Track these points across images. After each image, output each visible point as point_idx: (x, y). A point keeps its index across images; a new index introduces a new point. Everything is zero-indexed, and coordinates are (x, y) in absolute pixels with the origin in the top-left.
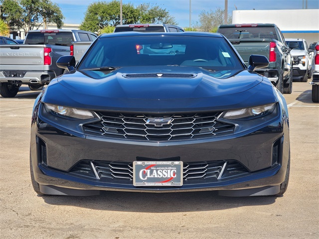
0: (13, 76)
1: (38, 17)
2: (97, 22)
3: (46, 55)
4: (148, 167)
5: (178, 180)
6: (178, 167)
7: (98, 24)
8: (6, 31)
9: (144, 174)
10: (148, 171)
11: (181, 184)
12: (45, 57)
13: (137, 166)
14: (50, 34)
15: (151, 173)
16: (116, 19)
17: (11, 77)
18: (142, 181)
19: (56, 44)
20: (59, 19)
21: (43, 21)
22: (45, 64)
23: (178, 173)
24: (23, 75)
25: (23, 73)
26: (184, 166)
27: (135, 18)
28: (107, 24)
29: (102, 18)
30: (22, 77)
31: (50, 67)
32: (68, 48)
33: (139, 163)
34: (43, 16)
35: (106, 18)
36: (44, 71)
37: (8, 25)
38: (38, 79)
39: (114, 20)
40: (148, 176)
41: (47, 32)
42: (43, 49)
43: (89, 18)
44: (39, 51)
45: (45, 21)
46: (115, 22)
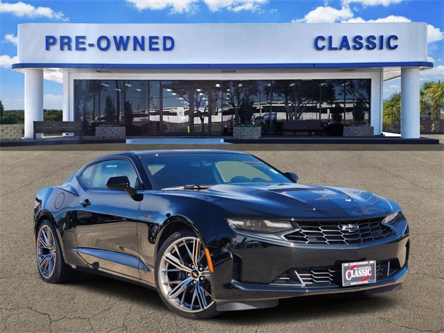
4: (352, 268)
5: (372, 277)
6: (372, 265)
9: (349, 274)
10: (352, 272)
11: (375, 281)
13: (345, 267)
15: (354, 273)
18: (348, 281)
23: (372, 272)
26: (377, 265)
33: (346, 265)
40: (352, 276)
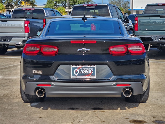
0: (3, 40)
1: (22, 2)
2: (54, 5)
3: (26, 26)
7: (54, 6)
8: (4, 10)
12: (25, 27)
14: (28, 11)
16: (64, 3)
17: (2, 41)
19: (33, 18)
20: (33, 3)
21: (24, 4)
22: (25, 33)
24: (10, 40)
25: (10, 38)
27: (74, 2)
28: (59, 6)
29: (56, 3)
30: (10, 41)
31: (29, 34)
32: (42, 21)
34: (24, 1)
35: (59, 2)
36: (24, 37)
37: (5, 6)
38: (21, 43)
39: (63, 4)
41: (26, 10)
42: (24, 21)
43: (49, 2)
44: (21, 23)
45: (26, 4)
46: (63, 5)
